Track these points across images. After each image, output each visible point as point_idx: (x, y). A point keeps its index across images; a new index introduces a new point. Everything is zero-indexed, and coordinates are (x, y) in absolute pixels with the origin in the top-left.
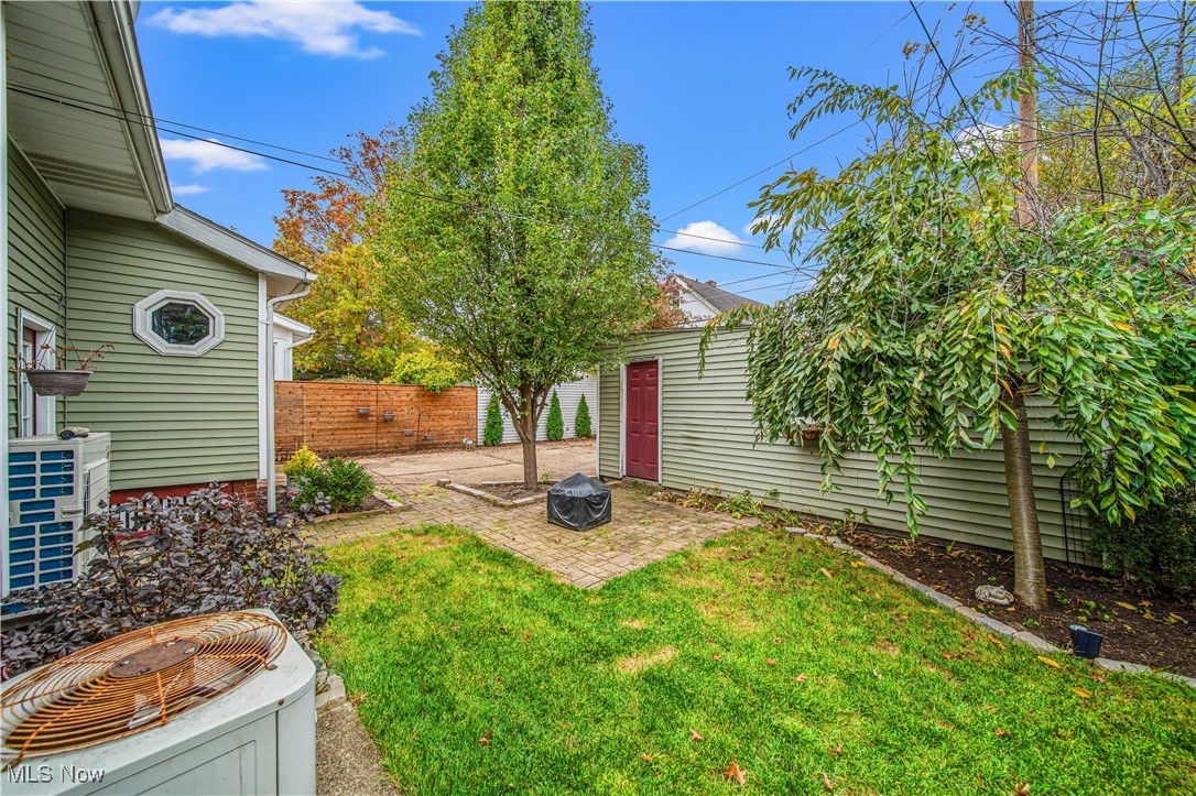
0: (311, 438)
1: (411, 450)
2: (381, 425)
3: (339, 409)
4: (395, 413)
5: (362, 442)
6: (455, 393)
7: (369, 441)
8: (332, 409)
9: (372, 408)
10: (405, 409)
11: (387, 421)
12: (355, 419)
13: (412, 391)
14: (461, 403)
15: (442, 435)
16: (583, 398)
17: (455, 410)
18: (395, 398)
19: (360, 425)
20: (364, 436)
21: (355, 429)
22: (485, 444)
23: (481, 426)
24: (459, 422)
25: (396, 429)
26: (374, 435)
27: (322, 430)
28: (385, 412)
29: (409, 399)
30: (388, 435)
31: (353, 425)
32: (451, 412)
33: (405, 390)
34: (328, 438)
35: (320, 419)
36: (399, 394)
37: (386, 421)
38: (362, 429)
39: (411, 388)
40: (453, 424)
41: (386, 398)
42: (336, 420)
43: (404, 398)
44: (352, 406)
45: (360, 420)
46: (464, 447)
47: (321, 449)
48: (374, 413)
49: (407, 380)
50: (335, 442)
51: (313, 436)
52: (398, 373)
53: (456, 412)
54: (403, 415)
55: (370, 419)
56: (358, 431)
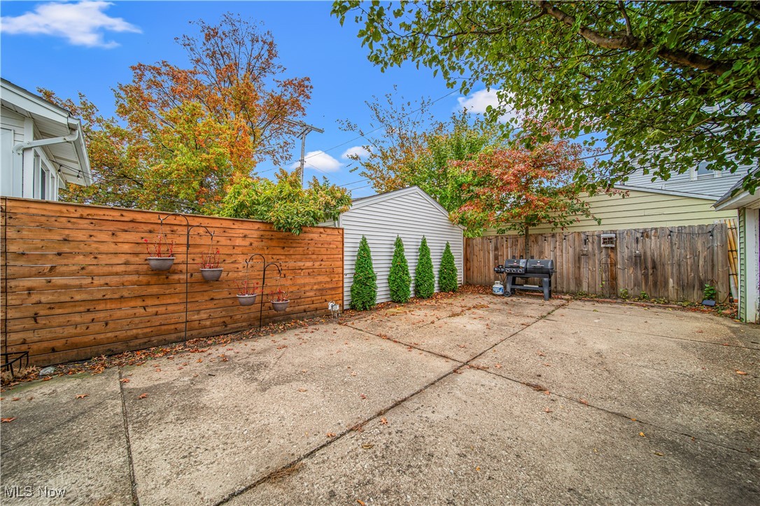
0: (29, 323)
1: (250, 326)
2: (197, 288)
3: (104, 259)
4: (222, 267)
5: (156, 321)
6: (315, 236)
7: (174, 318)
8: (89, 260)
9: (180, 258)
10: (241, 259)
11: (210, 282)
12: (143, 279)
13: (251, 230)
14: (323, 251)
15: (297, 299)
16: (448, 246)
17: (314, 261)
18: (223, 241)
19: (154, 290)
20: (161, 310)
21: (143, 297)
22: (353, 307)
23: (348, 283)
24: (321, 279)
25: (225, 294)
26: (182, 307)
27: (61, 304)
28: (204, 265)
29: (246, 243)
30: (211, 305)
31: (138, 291)
32: (309, 264)
33: (240, 229)
34: (77, 318)
35: (57, 280)
36: (231, 233)
37: (205, 281)
38: (158, 296)
39: (250, 226)
40: (312, 281)
41: (206, 240)
42: (97, 281)
43: (239, 242)
44: (136, 254)
45: (155, 278)
46: (328, 316)
47: (57, 344)
48: (183, 267)
49: (243, 212)
50: (95, 327)
51: (35, 317)
52: (230, 201)
53: (317, 264)
54: (237, 270)
55: (176, 277)
56: (149, 302)
